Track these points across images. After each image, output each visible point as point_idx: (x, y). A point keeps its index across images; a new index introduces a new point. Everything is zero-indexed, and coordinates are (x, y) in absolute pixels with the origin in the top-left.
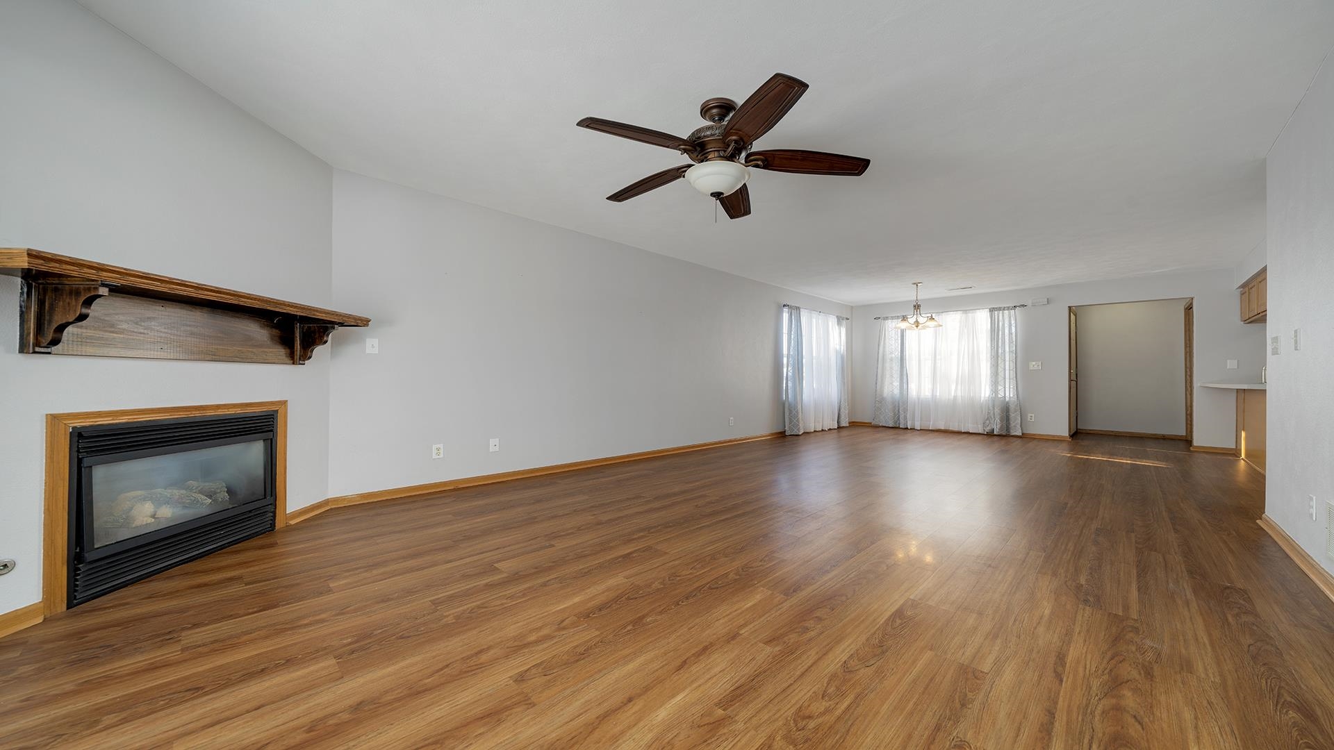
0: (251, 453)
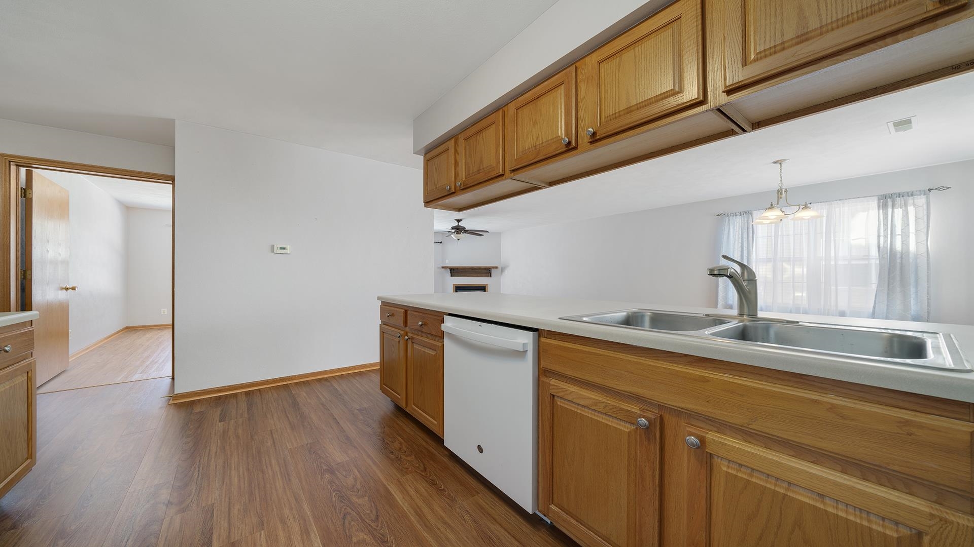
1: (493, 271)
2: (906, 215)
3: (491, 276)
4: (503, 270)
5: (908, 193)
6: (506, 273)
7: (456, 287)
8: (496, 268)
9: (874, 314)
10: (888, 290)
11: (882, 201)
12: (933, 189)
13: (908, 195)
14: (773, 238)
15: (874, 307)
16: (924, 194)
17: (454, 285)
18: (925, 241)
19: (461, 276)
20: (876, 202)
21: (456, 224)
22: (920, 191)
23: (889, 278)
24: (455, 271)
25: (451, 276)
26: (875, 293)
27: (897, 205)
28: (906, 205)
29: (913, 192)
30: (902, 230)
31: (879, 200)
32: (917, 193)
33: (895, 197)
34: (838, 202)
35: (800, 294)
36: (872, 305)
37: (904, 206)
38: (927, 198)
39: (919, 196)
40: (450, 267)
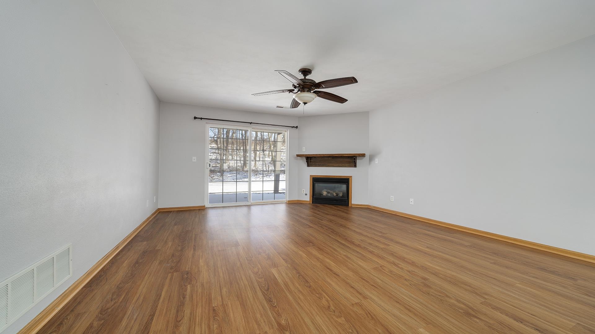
0: (344, 187)
1: (358, 162)
3: (355, 166)
4: (371, 158)
6: (377, 162)
7: (313, 178)
8: (363, 155)
17: (310, 176)
19: (319, 166)
24: (311, 160)
25: (308, 166)
40: (306, 155)
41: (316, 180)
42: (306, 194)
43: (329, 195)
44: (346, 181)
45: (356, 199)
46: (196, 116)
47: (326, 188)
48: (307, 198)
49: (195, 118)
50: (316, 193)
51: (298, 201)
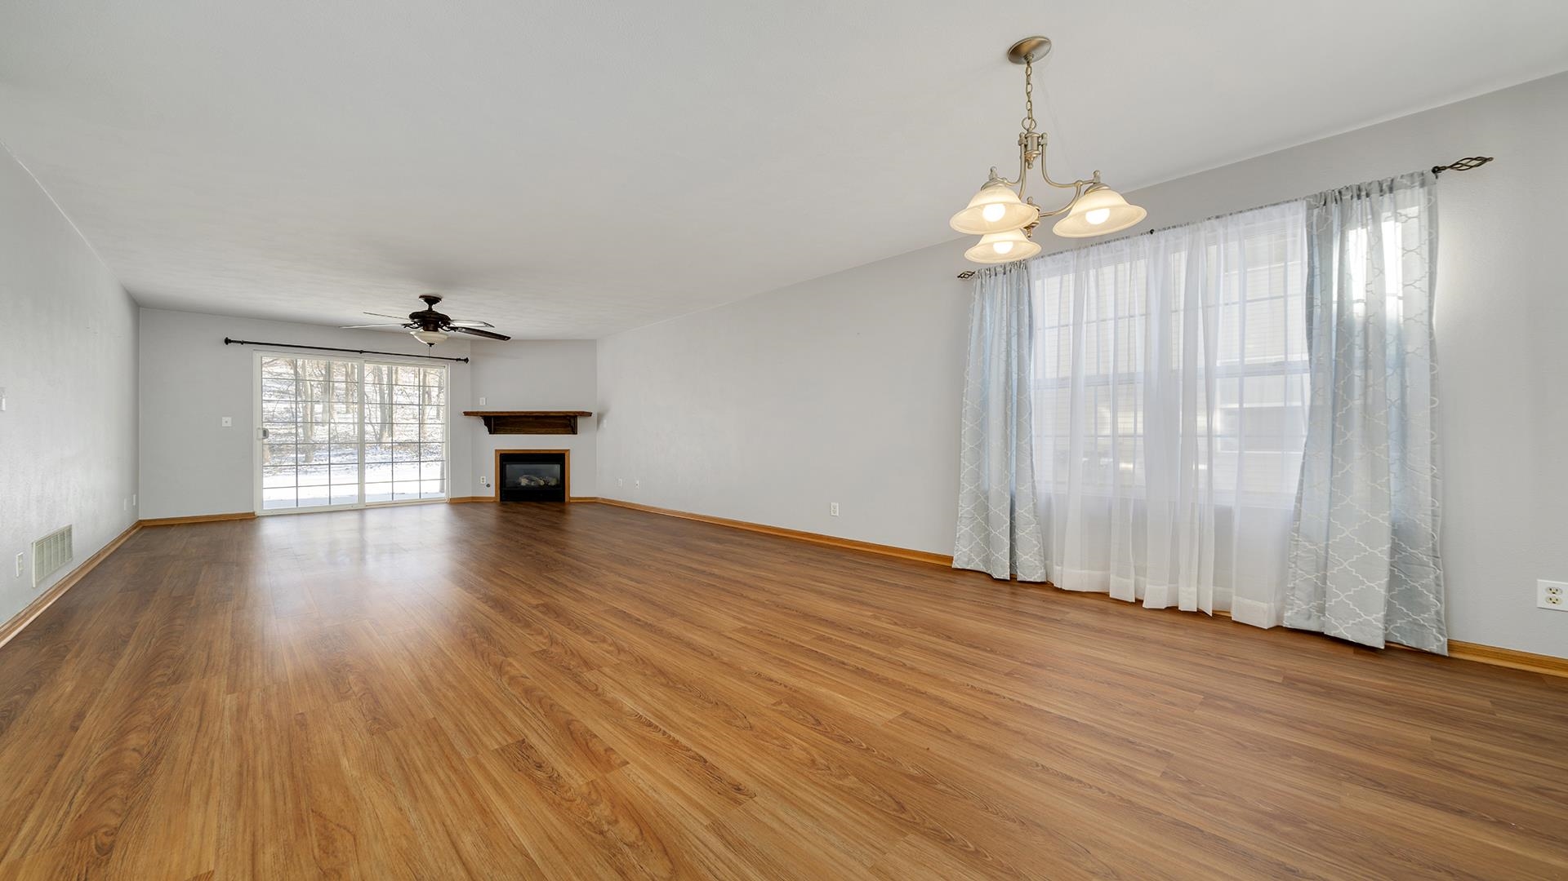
0: (557, 468)
2: (1376, 245)
3: (575, 433)
4: (600, 418)
5: (1380, 184)
6: (605, 426)
7: (501, 455)
8: (587, 414)
9: (1300, 514)
10: (1333, 451)
11: (1316, 211)
12: (1444, 168)
13: (1381, 191)
14: (1071, 327)
15: (1299, 500)
16: (1422, 185)
17: (496, 450)
18: (1426, 315)
20: (1302, 216)
21: (425, 307)
22: (1412, 175)
23: (1334, 419)
24: (497, 422)
25: (490, 433)
26: (1302, 461)
27: (1354, 218)
28: (1376, 219)
29: (1392, 180)
30: (1367, 285)
31: (1310, 208)
32: (1404, 181)
33: (1349, 197)
34: (1214, 222)
35: (1131, 466)
36: (1294, 490)
37: (1370, 222)
38: (1430, 193)
39: (1409, 192)
40: (483, 412)
41: (507, 459)
42: (488, 486)
43: (533, 484)
44: (559, 458)
45: (578, 487)
46: (229, 338)
47: (526, 473)
48: (491, 492)
49: (227, 341)
50: (507, 481)
51: (473, 498)
